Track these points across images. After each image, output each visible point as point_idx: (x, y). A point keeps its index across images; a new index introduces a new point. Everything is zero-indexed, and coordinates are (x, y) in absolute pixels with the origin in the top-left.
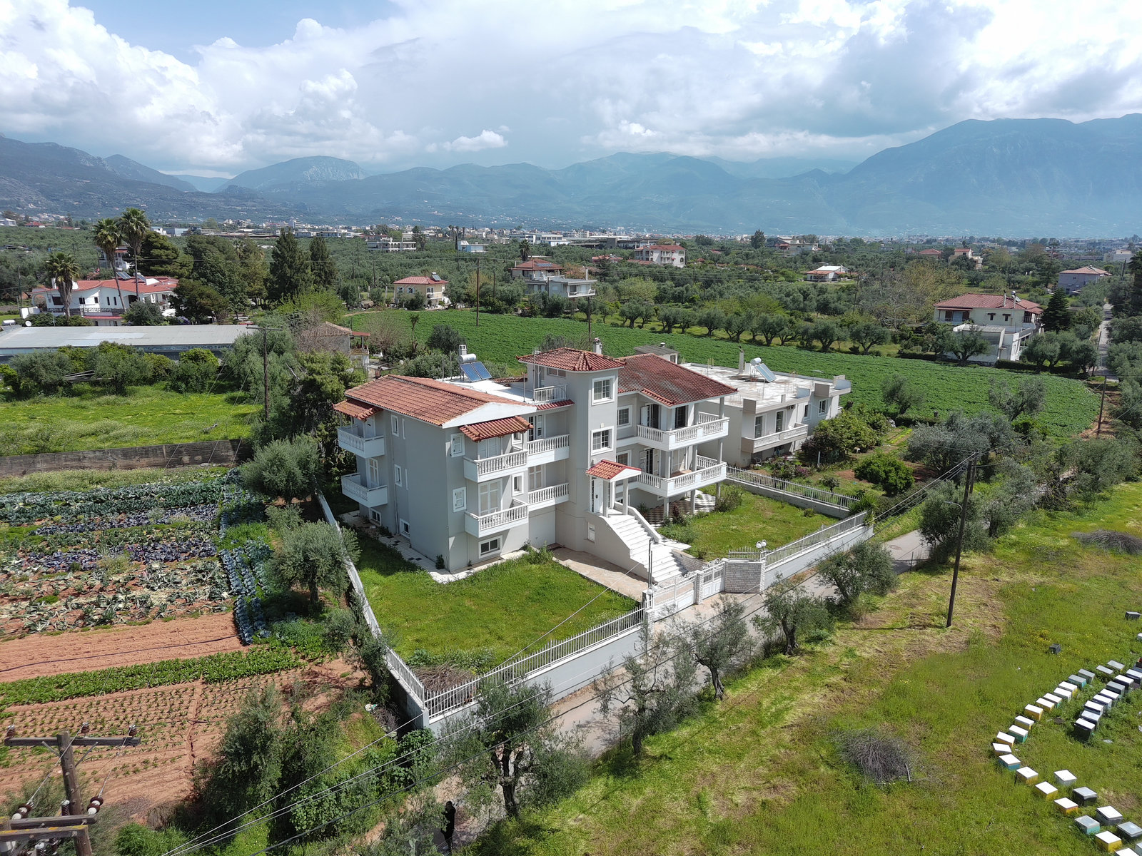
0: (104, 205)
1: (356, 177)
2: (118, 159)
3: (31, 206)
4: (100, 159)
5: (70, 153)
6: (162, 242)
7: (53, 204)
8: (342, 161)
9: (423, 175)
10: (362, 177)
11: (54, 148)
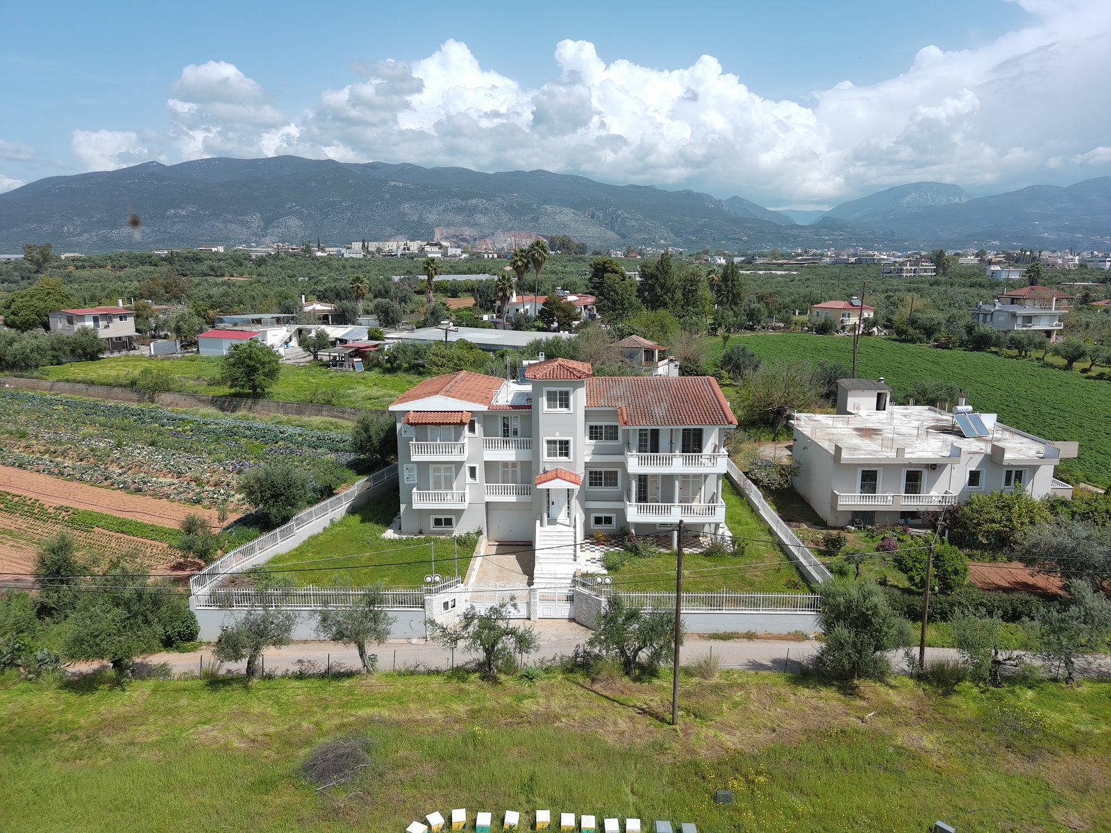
0: (714, 239)
1: (957, 200)
2: (736, 200)
3: (662, 242)
4: (720, 200)
5: (699, 197)
6: (614, 267)
7: (677, 239)
8: (945, 185)
9: (1038, 193)
10: (964, 200)
11: (689, 194)
